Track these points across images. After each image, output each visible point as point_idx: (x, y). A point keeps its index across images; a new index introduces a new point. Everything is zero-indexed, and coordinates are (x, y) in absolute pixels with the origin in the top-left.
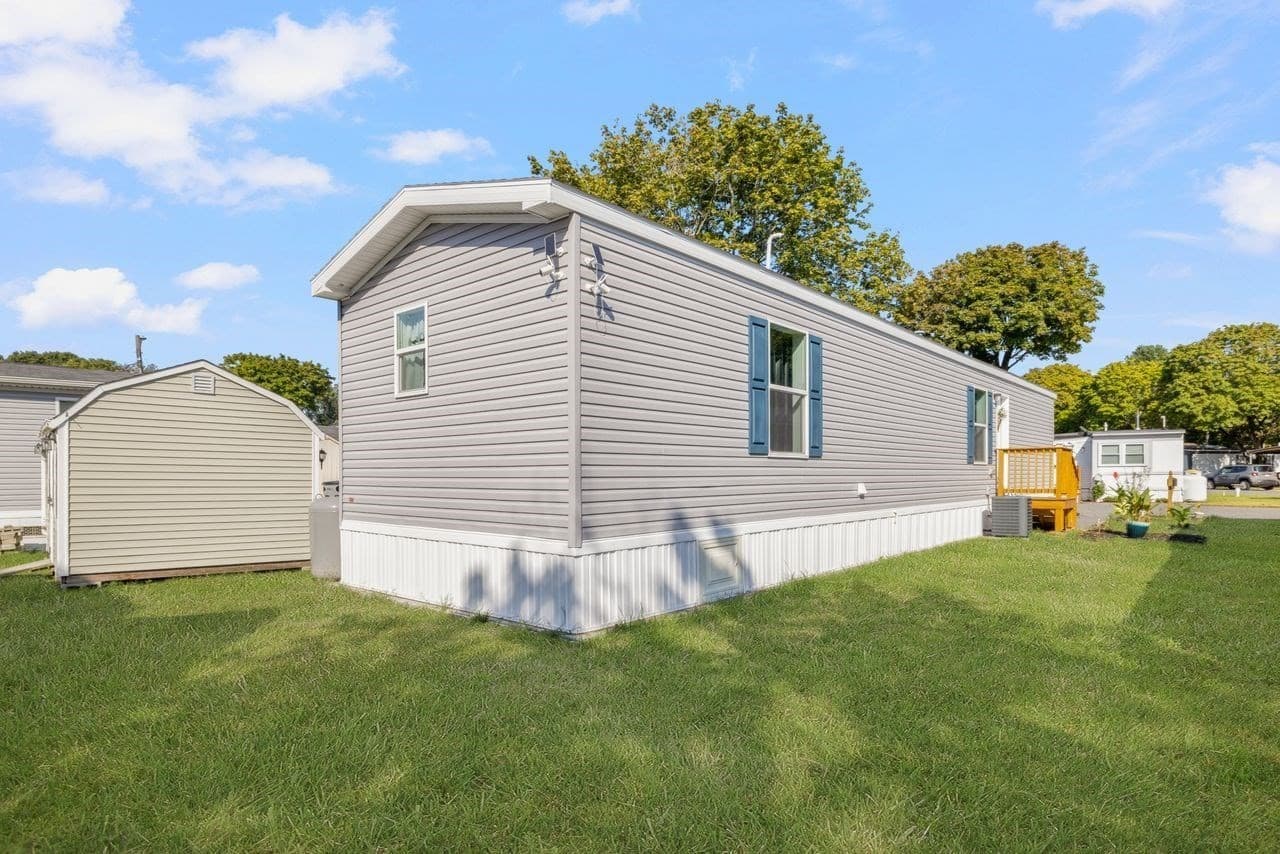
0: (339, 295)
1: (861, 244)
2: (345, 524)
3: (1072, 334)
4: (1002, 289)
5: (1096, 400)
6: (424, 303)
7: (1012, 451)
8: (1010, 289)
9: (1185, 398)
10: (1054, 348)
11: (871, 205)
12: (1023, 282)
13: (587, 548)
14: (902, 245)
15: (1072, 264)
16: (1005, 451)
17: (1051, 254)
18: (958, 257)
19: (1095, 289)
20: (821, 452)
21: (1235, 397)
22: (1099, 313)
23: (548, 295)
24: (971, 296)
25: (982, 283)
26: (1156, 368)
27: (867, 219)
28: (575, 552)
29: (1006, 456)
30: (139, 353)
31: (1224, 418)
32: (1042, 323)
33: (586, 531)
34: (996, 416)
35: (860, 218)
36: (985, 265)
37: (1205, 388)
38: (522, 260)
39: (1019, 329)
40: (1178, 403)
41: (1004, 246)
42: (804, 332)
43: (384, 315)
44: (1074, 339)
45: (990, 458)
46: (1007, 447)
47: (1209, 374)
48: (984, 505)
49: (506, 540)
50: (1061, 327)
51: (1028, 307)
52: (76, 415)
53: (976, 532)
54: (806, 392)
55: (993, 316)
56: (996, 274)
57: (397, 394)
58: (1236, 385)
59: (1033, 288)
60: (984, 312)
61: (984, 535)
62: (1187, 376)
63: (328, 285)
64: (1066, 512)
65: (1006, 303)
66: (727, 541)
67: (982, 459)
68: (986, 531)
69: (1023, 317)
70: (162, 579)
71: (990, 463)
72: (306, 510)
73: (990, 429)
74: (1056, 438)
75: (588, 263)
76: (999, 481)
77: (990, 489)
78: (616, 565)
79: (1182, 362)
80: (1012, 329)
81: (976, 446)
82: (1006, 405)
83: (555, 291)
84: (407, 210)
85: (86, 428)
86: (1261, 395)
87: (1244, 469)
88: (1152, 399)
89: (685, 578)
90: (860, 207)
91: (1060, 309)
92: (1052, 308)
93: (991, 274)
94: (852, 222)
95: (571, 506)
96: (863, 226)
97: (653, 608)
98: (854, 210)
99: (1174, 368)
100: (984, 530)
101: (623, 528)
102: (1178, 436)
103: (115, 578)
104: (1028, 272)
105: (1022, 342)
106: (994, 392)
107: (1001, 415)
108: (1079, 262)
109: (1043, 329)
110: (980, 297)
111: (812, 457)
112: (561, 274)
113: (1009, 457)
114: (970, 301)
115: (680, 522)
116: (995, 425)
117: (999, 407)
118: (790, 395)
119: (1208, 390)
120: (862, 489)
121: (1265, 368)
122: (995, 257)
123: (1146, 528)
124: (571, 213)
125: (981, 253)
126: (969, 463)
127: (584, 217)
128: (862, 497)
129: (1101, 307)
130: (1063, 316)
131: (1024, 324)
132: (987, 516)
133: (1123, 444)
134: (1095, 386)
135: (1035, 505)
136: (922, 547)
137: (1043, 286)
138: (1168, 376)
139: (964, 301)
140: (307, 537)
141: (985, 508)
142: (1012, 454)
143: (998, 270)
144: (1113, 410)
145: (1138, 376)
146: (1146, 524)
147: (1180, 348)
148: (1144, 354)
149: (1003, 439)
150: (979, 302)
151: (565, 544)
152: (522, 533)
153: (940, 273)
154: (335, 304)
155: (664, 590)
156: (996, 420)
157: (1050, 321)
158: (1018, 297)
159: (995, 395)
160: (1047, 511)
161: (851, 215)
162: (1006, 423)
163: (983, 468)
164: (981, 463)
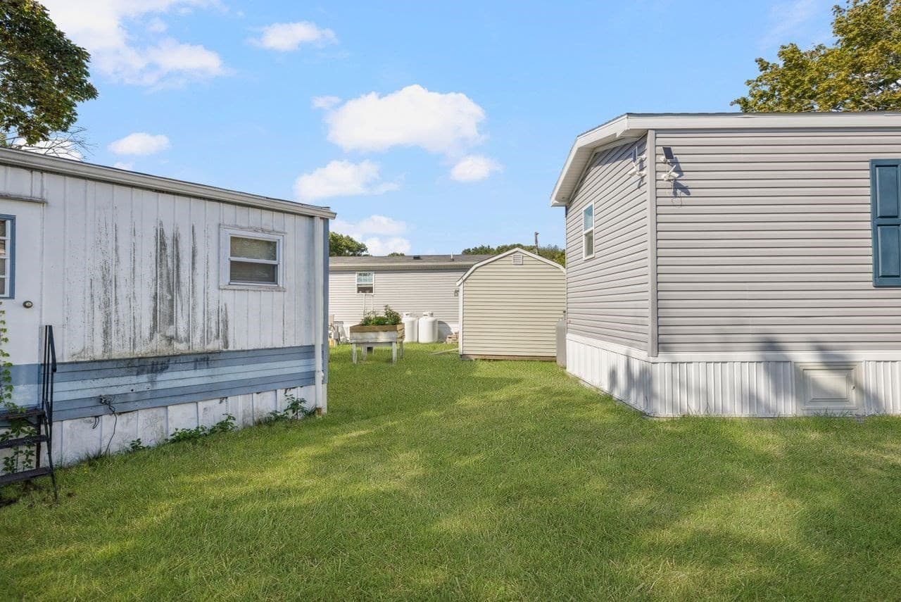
0: (564, 203)
2: (569, 336)
6: (593, 203)
13: (662, 357)
23: (639, 188)
28: (652, 359)
30: (536, 241)
33: (661, 346)
38: (628, 167)
43: (578, 213)
49: (623, 349)
52: (466, 279)
57: (584, 258)
63: (556, 199)
66: (842, 366)
70: (497, 360)
72: (554, 327)
75: (662, 160)
78: (695, 374)
83: (642, 184)
84: (580, 149)
85: (469, 285)
89: (777, 393)
95: (649, 328)
97: (736, 410)
101: (701, 346)
103: (480, 357)
112: (644, 172)
115: (770, 345)
124: (648, 130)
127: (657, 131)
140: (555, 343)
151: (646, 353)
152: (631, 345)
154: (564, 208)
155: (751, 399)
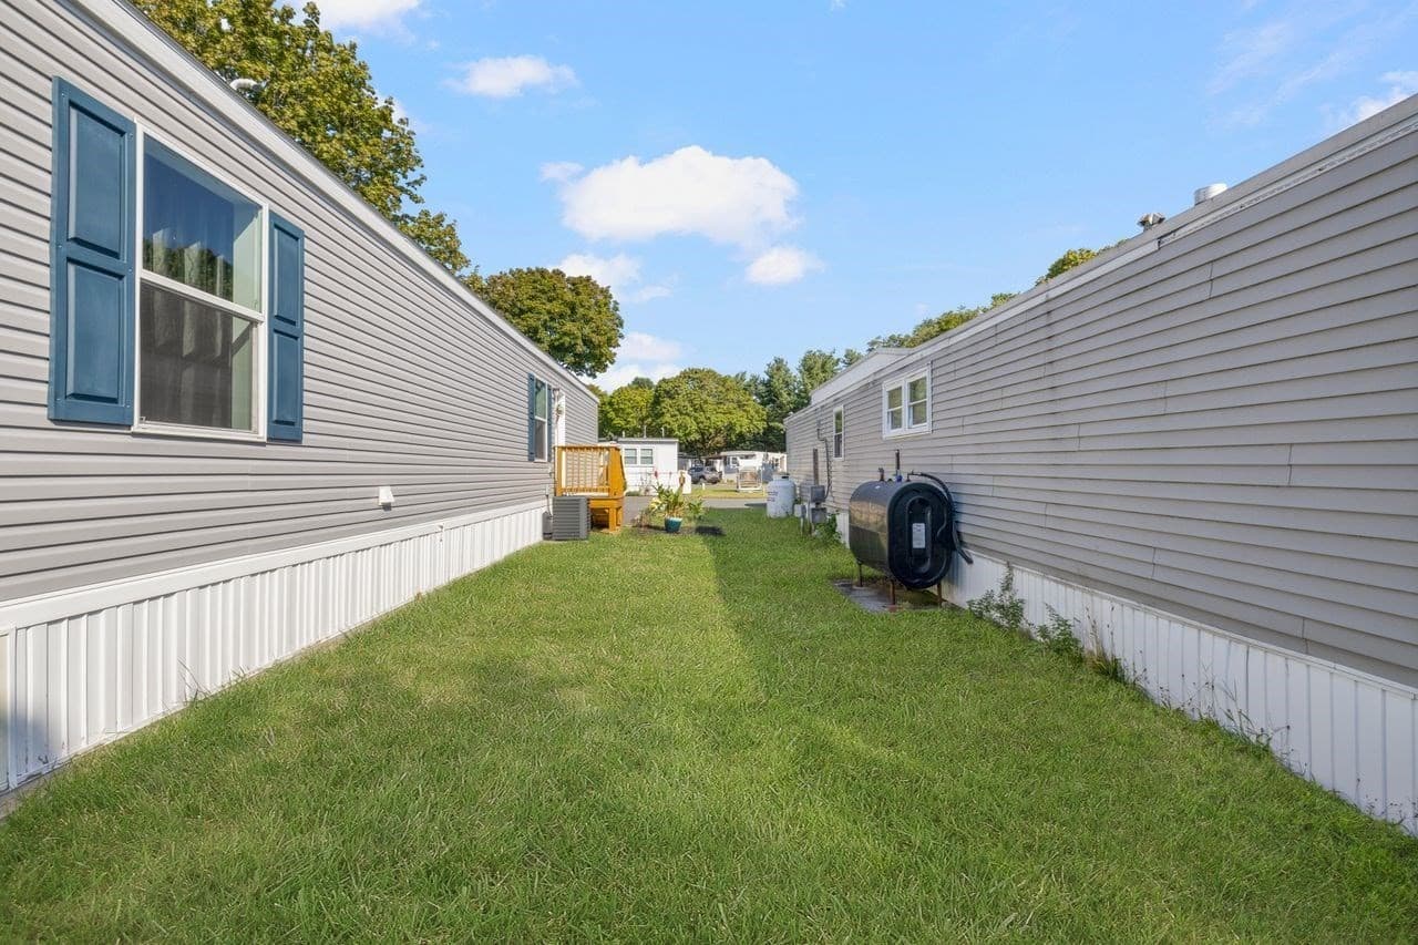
1: (413, 219)
3: (602, 355)
4: (548, 306)
5: (612, 415)
7: (570, 448)
8: (556, 307)
9: (667, 418)
10: (587, 367)
11: (423, 178)
12: (566, 303)
14: (459, 233)
15: (600, 297)
16: (564, 448)
17: (586, 286)
18: (511, 271)
19: (617, 321)
20: (301, 432)
21: (696, 419)
22: (620, 341)
24: (524, 308)
25: (532, 298)
26: (649, 394)
27: (419, 191)
29: (564, 453)
31: (689, 434)
32: (580, 342)
34: (554, 411)
35: (410, 188)
36: (535, 282)
37: (678, 410)
39: (563, 344)
40: (664, 421)
41: (550, 271)
42: (260, 203)
44: (604, 359)
45: (549, 455)
46: (564, 445)
47: (681, 401)
48: (544, 506)
50: (594, 347)
51: (569, 326)
53: (536, 536)
54: (263, 315)
55: (541, 329)
56: (543, 292)
58: (695, 410)
59: (573, 310)
60: (534, 324)
61: (545, 539)
62: (668, 401)
64: (618, 509)
65: (552, 319)
67: (542, 457)
68: (547, 535)
69: (565, 334)
71: (549, 461)
73: (549, 425)
74: (600, 441)
76: (557, 483)
77: (549, 489)
79: (665, 390)
80: (556, 343)
81: (537, 444)
82: (562, 402)
86: (709, 418)
87: (702, 469)
88: (647, 417)
90: (412, 176)
91: (594, 332)
92: (587, 330)
93: (540, 291)
94: (402, 190)
96: (414, 198)
98: (405, 177)
99: (662, 395)
100: (544, 534)
102: (673, 443)
104: (569, 297)
105: (564, 356)
106: (553, 387)
107: (559, 412)
108: (605, 297)
109: (580, 348)
110: (531, 310)
111: (273, 439)
113: (567, 455)
114: (522, 312)
116: (554, 421)
117: (556, 404)
118: (228, 316)
119: (681, 414)
120: (386, 495)
121: (710, 399)
122: (543, 277)
123: (680, 523)
125: (530, 271)
126: (531, 460)
128: (387, 507)
129: (621, 336)
130: (596, 339)
131: (567, 339)
132: (546, 517)
133: (639, 447)
134: (611, 404)
135: (594, 504)
136: (478, 566)
137: (581, 311)
138: (657, 401)
139: (517, 311)
141: (544, 510)
142: (570, 453)
143: (547, 289)
144: (623, 423)
145: (639, 398)
146: (680, 520)
147: (664, 380)
148: (640, 383)
149: (560, 438)
150: (530, 314)
153: (495, 281)
156: (554, 416)
157: (587, 342)
158: (561, 316)
159: (554, 390)
160: (602, 510)
161: (402, 182)
162: (562, 419)
163: (543, 467)
164: (541, 460)
